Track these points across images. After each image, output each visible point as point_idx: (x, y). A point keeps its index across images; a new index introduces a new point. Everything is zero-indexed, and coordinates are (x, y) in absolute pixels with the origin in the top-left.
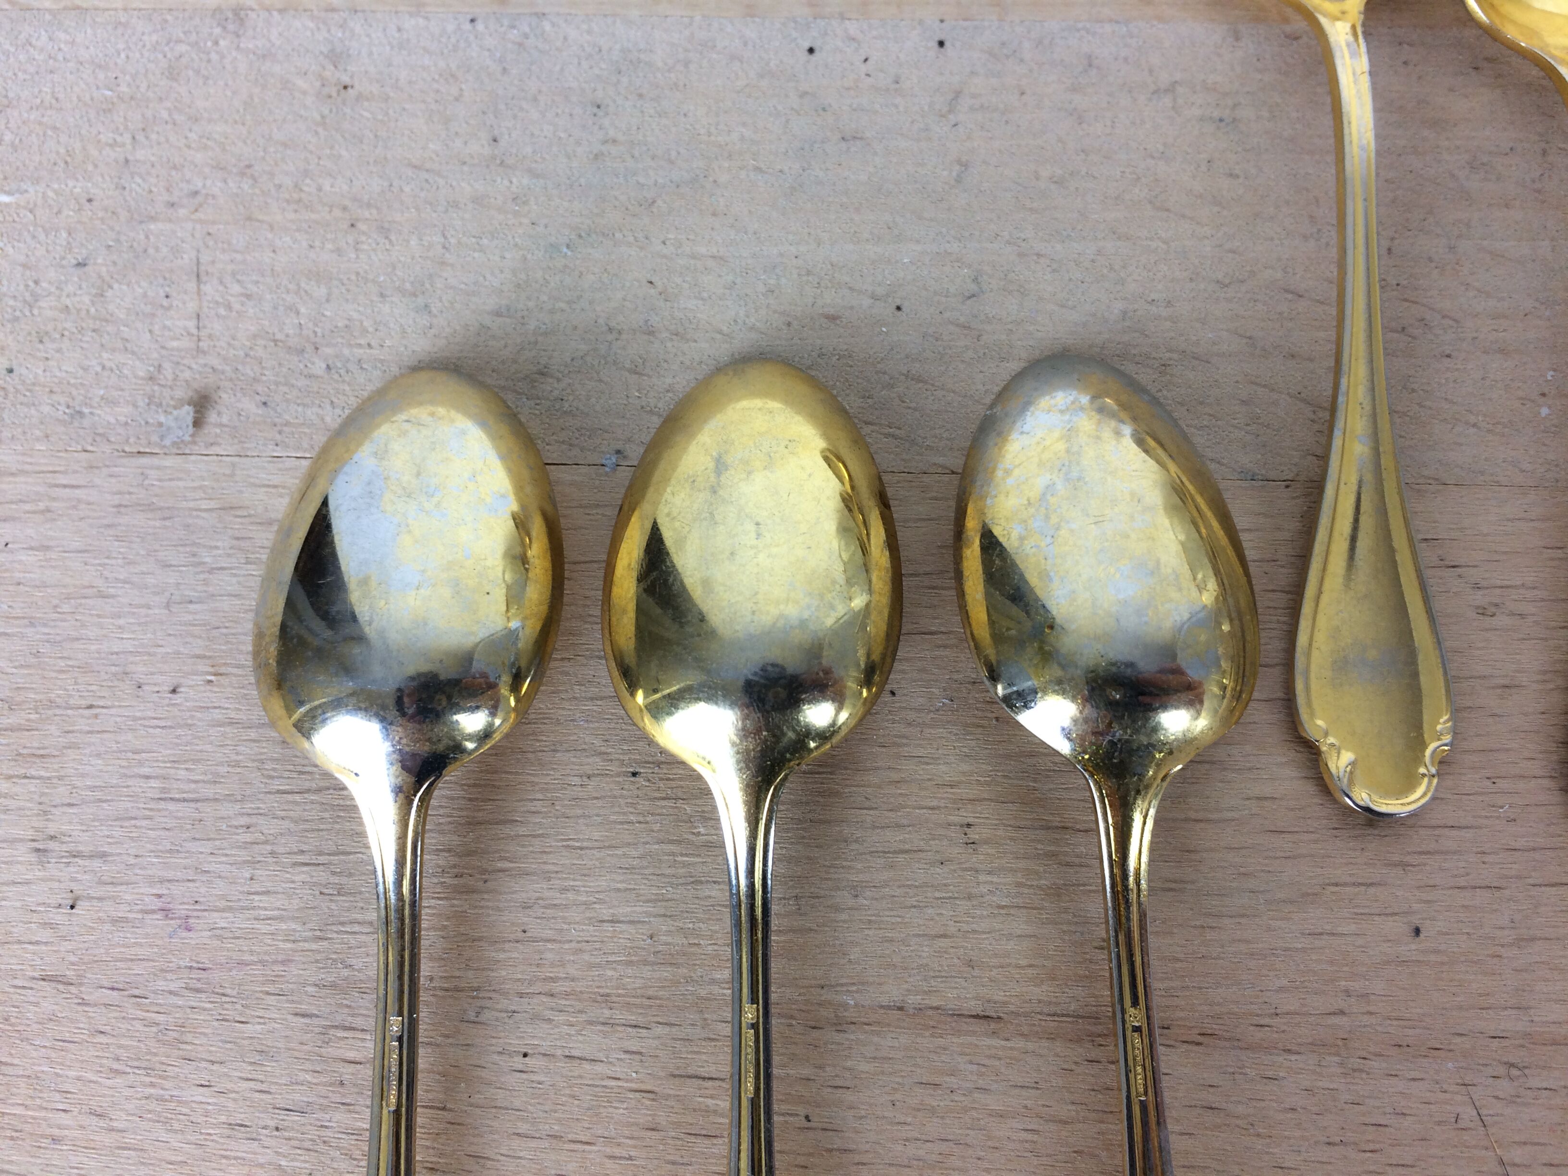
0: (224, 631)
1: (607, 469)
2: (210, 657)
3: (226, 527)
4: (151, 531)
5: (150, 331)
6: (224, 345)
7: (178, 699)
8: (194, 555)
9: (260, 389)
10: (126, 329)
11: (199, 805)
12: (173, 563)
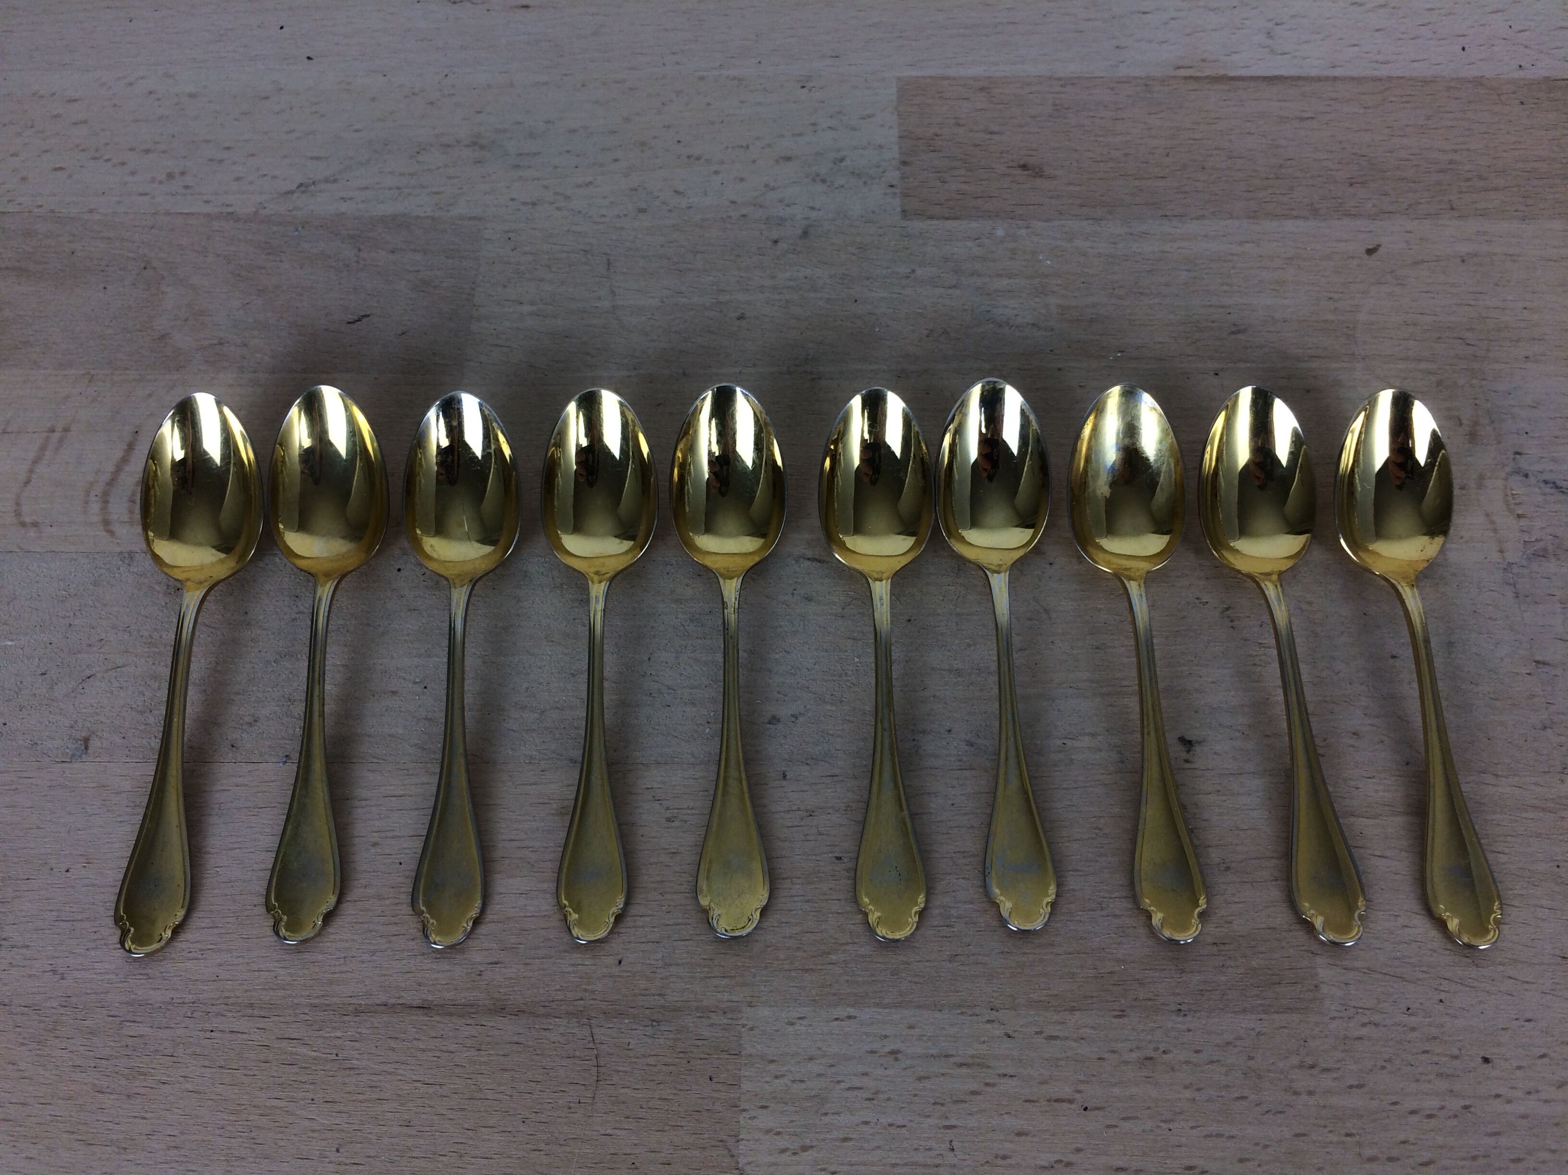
0: (94, 843)
2: (85, 855)
3: (99, 795)
4: (64, 798)
5: (73, 705)
6: (108, 711)
7: (69, 875)
8: (83, 808)
9: (122, 731)
10: (62, 704)
11: (74, 923)
12: (73, 812)
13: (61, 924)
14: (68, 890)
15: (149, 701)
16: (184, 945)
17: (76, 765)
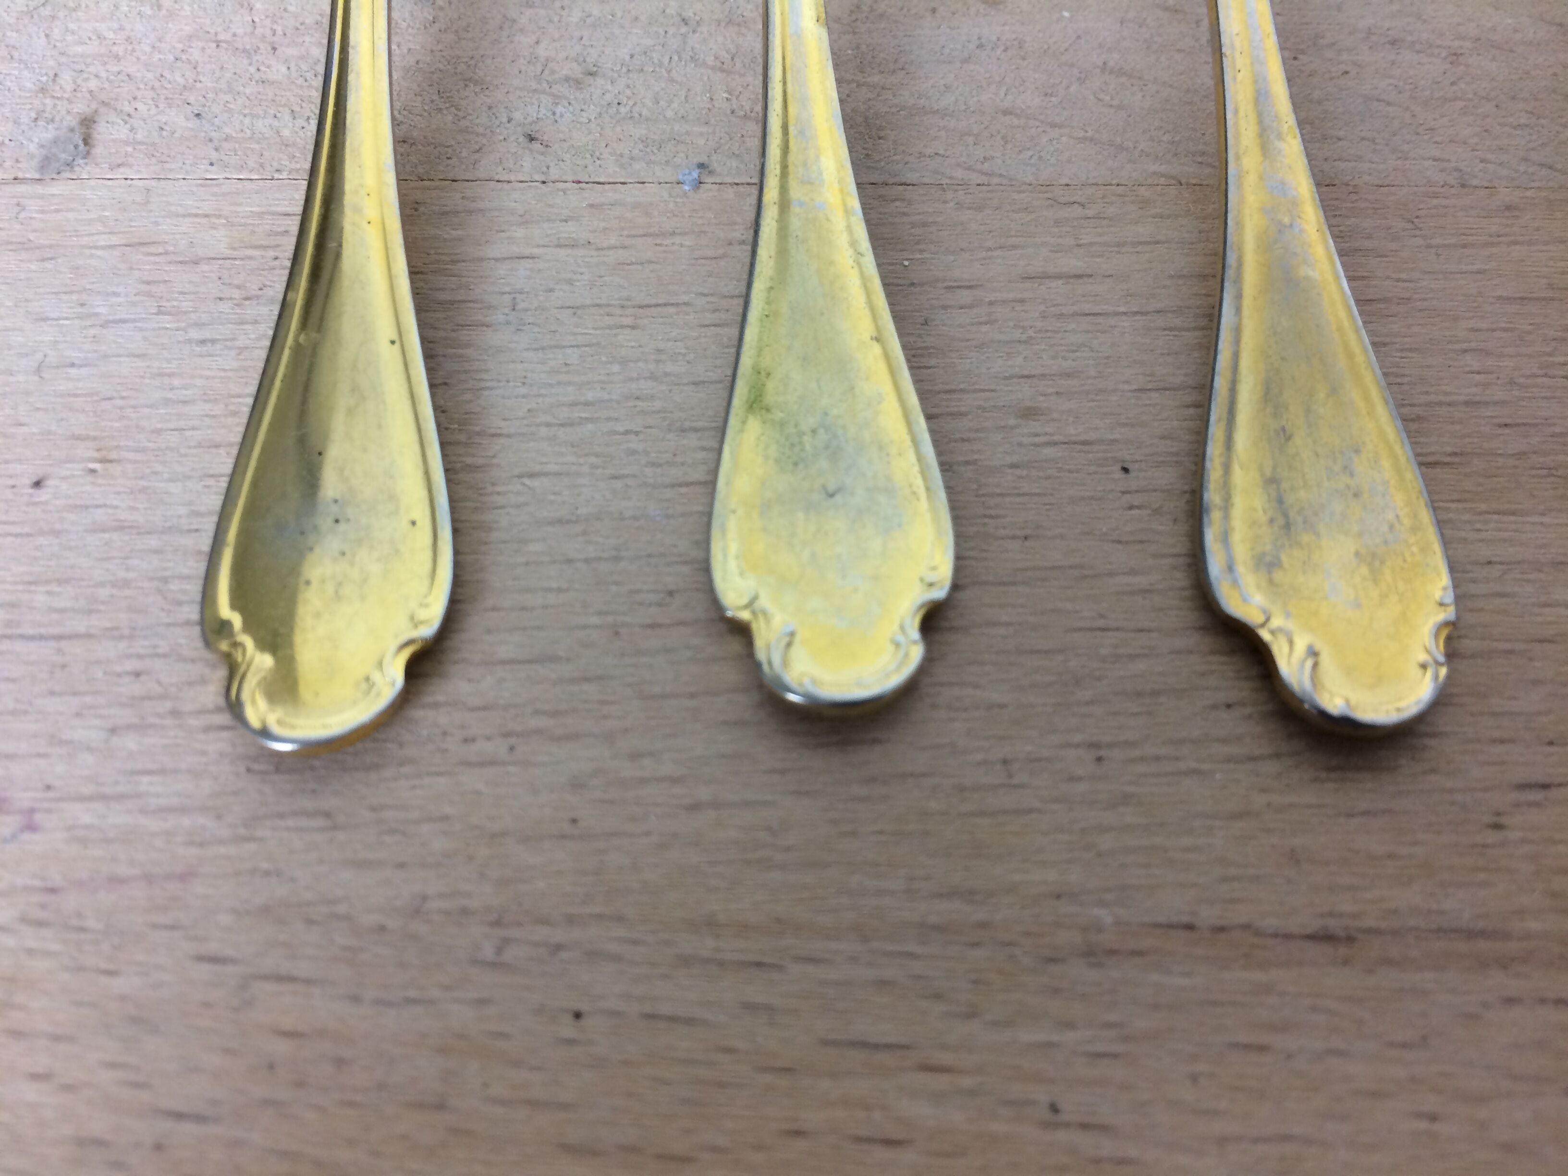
0: (119, 402)
1: (687, 188)
2: (95, 438)
3: (131, 269)
4: (22, 276)
5: (47, 36)
6: (148, 49)
7: (43, 495)
8: (82, 305)
9: (192, 99)
10: (14, 34)
11: (63, 644)
12: (52, 315)
13: (19, 646)
14: (41, 540)
15: (268, 22)
16: (442, 718)
17: (56, 189)
